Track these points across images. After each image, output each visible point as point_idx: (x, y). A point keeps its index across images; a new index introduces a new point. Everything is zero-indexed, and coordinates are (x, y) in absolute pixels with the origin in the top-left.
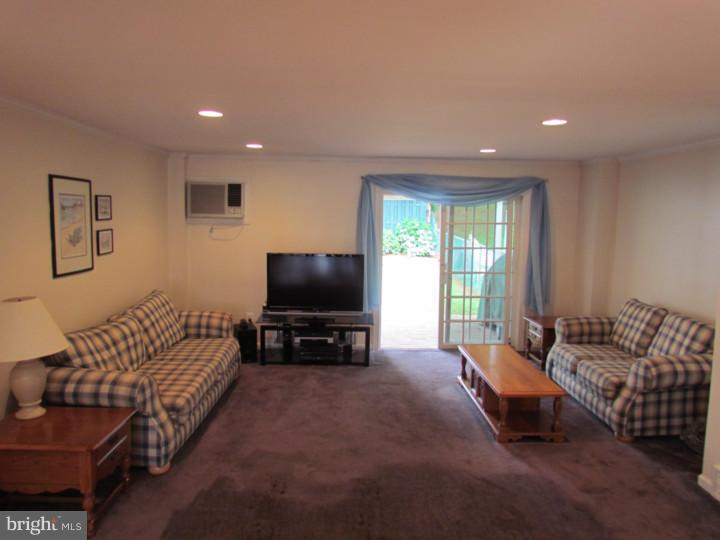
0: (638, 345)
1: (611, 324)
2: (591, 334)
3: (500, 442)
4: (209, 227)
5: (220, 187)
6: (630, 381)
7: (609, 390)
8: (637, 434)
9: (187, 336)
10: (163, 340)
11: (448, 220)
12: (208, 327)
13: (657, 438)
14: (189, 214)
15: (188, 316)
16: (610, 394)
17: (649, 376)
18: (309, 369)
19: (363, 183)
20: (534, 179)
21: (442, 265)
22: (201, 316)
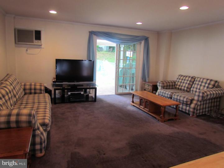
0: (187, 88)
1: (175, 83)
2: (170, 86)
3: (162, 122)
4: (26, 49)
5: (31, 31)
6: (196, 98)
7: (188, 102)
8: (198, 114)
9: (25, 94)
10: (19, 95)
11: (118, 50)
12: (35, 89)
13: (202, 115)
14: (17, 43)
15: (25, 85)
16: (189, 103)
17: (204, 96)
18: (75, 104)
19: (90, 34)
20: (145, 37)
21: (116, 65)
22: (31, 85)
